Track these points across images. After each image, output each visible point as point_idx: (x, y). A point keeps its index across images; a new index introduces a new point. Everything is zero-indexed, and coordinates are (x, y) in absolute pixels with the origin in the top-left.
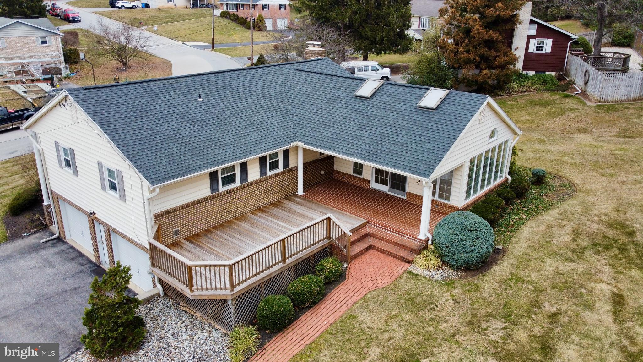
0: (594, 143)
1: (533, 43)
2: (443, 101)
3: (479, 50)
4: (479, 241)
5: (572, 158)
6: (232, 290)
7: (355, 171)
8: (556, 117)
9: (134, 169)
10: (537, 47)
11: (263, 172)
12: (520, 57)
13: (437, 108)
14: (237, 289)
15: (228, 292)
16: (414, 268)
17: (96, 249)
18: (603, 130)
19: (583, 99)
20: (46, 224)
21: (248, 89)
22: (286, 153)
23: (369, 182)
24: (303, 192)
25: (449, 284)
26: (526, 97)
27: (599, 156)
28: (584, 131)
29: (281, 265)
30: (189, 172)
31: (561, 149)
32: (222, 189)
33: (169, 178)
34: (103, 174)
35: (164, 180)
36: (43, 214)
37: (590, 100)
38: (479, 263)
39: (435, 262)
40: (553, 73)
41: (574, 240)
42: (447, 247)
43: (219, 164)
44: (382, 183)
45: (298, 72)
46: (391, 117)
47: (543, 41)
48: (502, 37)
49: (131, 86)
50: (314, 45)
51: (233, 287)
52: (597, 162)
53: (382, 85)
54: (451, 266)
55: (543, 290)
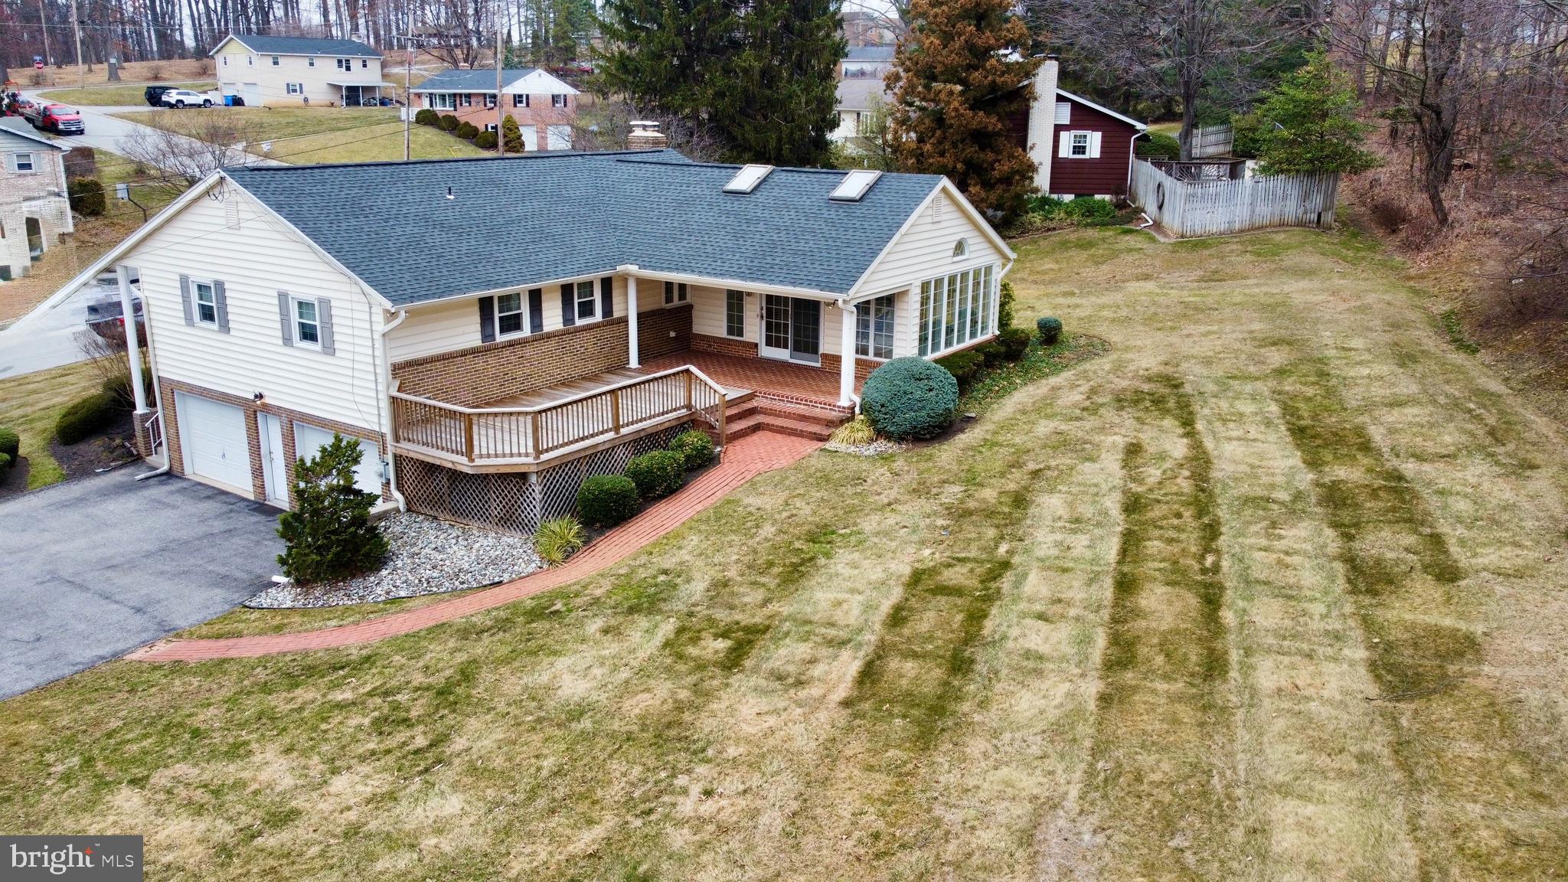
0: (1158, 291)
1: (1067, 140)
2: (871, 188)
3: (964, 150)
4: (932, 393)
5: (1115, 312)
6: (537, 457)
7: (730, 331)
8: (1102, 264)
9: (359, 285)
10: (1074, 147)
11: (568, 319)
12: (1041, 164)
13: (862, 199)
14: (544, 457)
15: (530, 460)
16: (830, 445)
17: (258, 472)
18: (1177, 274)
19: (1155, 234)
20: (139, 454)
21: (532, 188)
22: (607, 284)
23: (756, 345)
24: (639, 363)
25: (885, 458)
26: (1055, 237)
27: (1160, 306)
28: (1147, 277)
29: (611, 435)
30: (451, 293)
31: (1099, 301)
32: (500, 338)
33: (420, 298)
34: (288, 315)
35: (412, 299)
36: (131, 436)
37: (1166, 235)
38: (934, 427)
39: (866, 433)
40: (1107, 197)
41: (1088, 398)
42: (883, 406)
43: (496, 285)
44: (778, 346)
45: (619, 164)
46: (786, 218)
47: (1085, 136)
48: (1003, 125)
49: (328, 171)
50: (645, 127)
51: (538, 452)
52: (1156, 314)
53: (771, 173)
54: (889, 437)
55: (1028, 451)
